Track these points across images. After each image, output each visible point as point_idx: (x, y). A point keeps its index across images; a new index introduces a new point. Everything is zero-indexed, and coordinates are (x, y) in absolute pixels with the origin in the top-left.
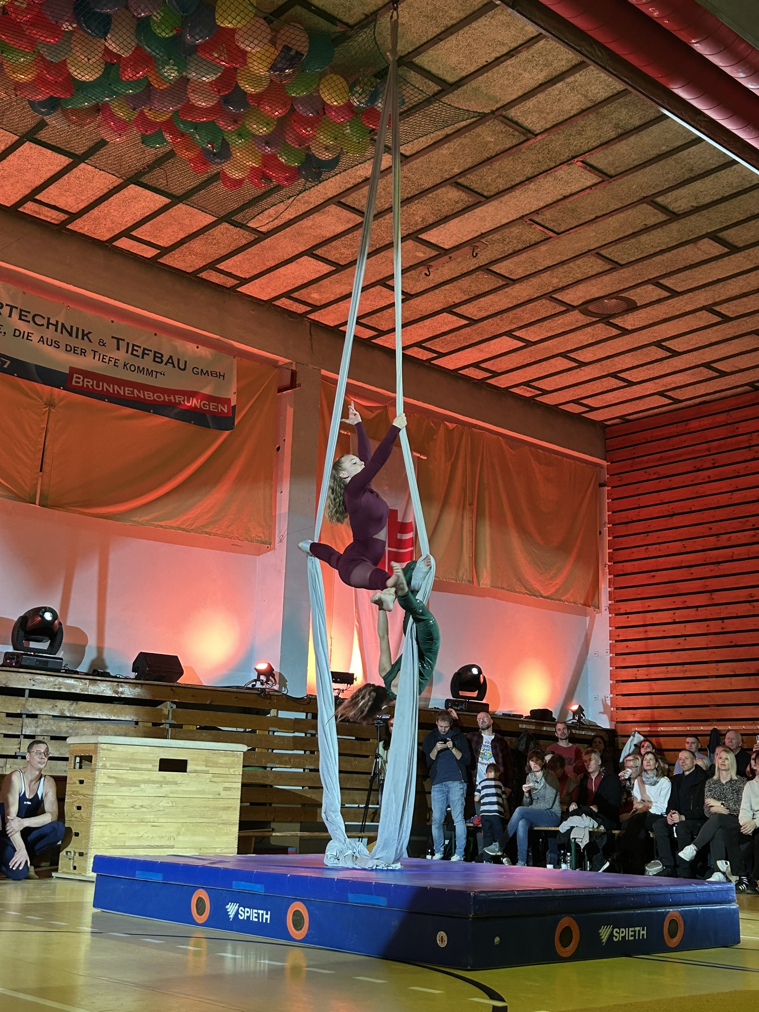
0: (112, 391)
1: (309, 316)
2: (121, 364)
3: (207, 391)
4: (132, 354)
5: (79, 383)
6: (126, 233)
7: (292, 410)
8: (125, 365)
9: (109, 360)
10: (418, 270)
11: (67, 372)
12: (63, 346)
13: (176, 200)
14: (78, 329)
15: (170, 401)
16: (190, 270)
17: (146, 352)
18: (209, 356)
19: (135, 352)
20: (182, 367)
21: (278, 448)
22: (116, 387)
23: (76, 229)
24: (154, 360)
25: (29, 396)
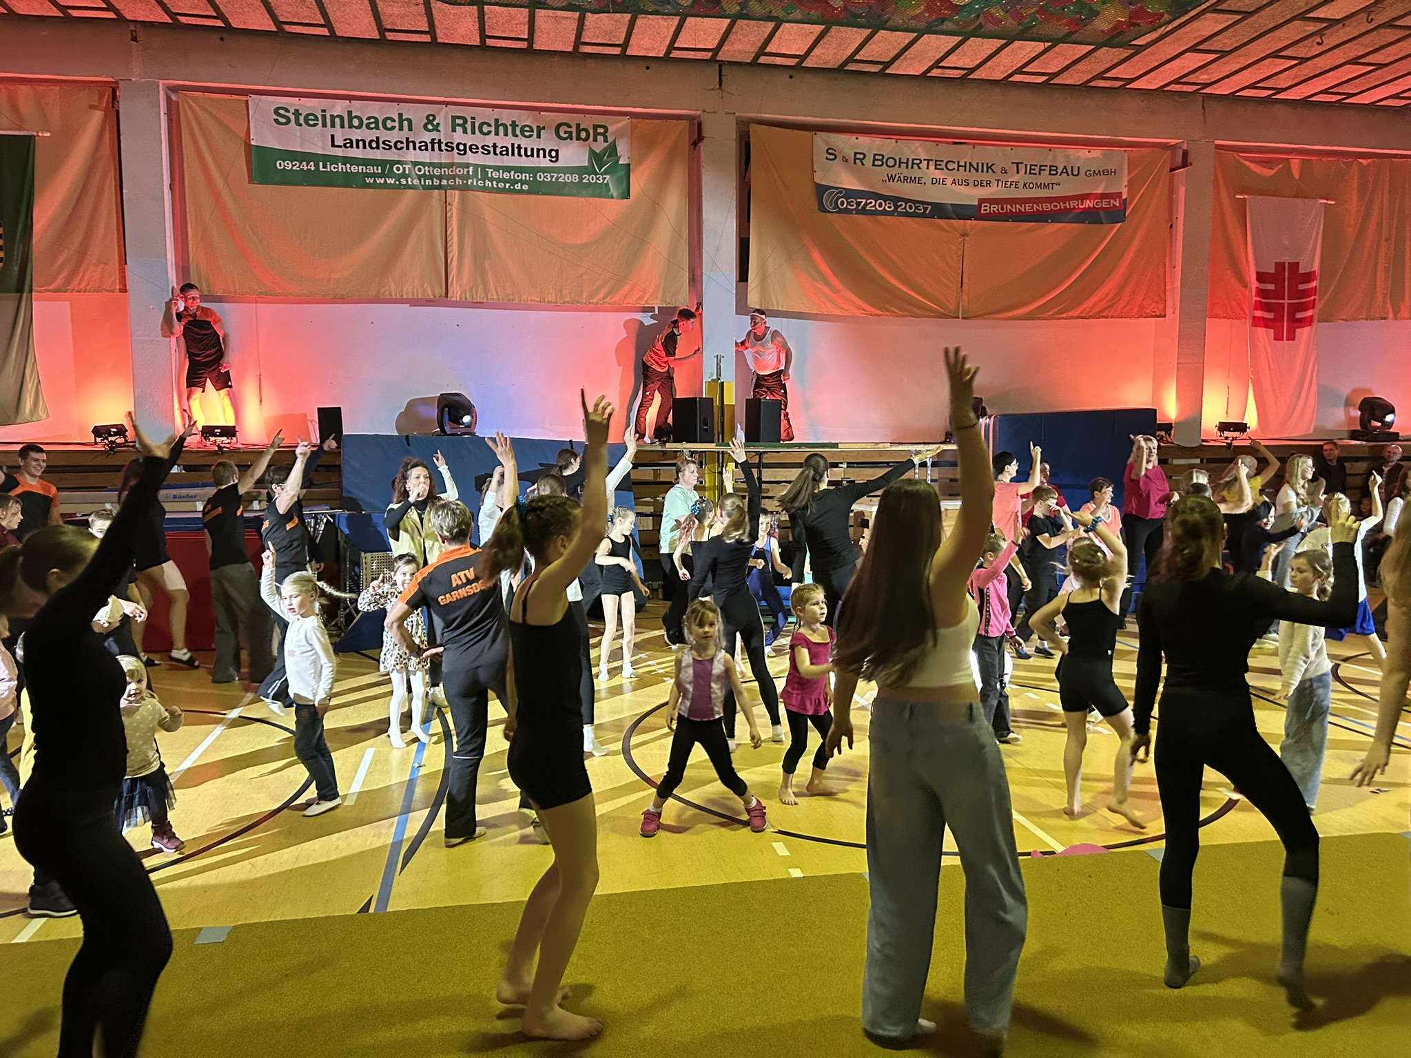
0: (1014, 210)
1: (1201, 91)
2: (1021, 185)
3: (1100, 191)
4: (1030, 173)
5: (986, 210)
6: (1019, 71)
7: (1184, 188)
8: (1025, 185)
9: (1011, 184)
10: (1310, 40)
11: (977, 204)
12: (971, 183)
13: (1056, 42)
14: (983, 164)
15: (1065, 207)
16: (1079, 83)
17: (1042, 168)
18: (1101, 157)
19: (1032, 172)
20: (1075, 173)
21: (1171, 226)
22: (1018, 206)
23: (975, 77)
24: (1050, 174)
25: (947, 232)
